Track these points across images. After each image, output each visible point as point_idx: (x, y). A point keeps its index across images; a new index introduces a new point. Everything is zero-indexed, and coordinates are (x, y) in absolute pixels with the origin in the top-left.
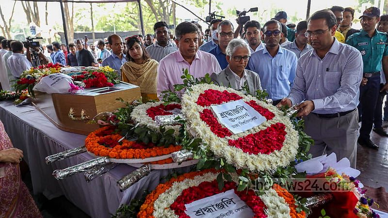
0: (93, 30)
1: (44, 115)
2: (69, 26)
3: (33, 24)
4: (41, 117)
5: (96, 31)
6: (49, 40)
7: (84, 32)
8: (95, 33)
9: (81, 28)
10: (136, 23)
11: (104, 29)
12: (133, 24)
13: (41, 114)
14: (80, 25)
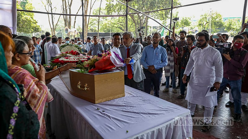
0: (98, 31)
1: (64, 82)
2: (85, 29)
3: (67, 27)
4: (61, 84)
5: (100, 32)
6: (74, 36)
7: (93, 32)
8: (99, 33)
9: (92, 30)
10: (123, 28)
11: (104, 31)
12: (121, 28)
13: (62, 82)
14: (91, 28)
